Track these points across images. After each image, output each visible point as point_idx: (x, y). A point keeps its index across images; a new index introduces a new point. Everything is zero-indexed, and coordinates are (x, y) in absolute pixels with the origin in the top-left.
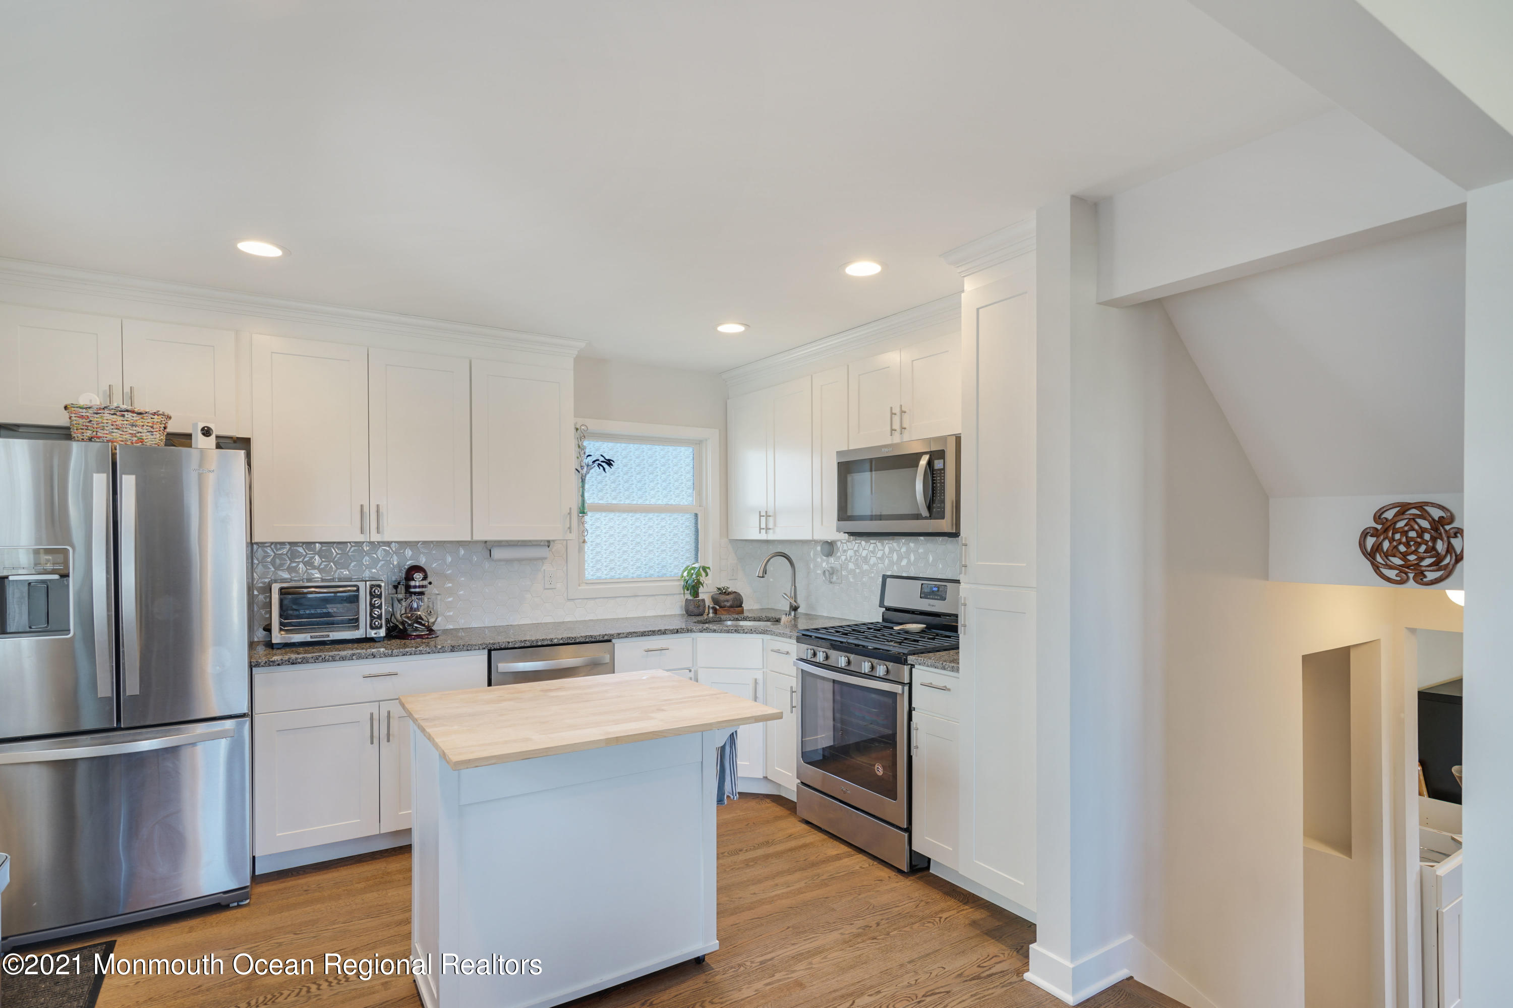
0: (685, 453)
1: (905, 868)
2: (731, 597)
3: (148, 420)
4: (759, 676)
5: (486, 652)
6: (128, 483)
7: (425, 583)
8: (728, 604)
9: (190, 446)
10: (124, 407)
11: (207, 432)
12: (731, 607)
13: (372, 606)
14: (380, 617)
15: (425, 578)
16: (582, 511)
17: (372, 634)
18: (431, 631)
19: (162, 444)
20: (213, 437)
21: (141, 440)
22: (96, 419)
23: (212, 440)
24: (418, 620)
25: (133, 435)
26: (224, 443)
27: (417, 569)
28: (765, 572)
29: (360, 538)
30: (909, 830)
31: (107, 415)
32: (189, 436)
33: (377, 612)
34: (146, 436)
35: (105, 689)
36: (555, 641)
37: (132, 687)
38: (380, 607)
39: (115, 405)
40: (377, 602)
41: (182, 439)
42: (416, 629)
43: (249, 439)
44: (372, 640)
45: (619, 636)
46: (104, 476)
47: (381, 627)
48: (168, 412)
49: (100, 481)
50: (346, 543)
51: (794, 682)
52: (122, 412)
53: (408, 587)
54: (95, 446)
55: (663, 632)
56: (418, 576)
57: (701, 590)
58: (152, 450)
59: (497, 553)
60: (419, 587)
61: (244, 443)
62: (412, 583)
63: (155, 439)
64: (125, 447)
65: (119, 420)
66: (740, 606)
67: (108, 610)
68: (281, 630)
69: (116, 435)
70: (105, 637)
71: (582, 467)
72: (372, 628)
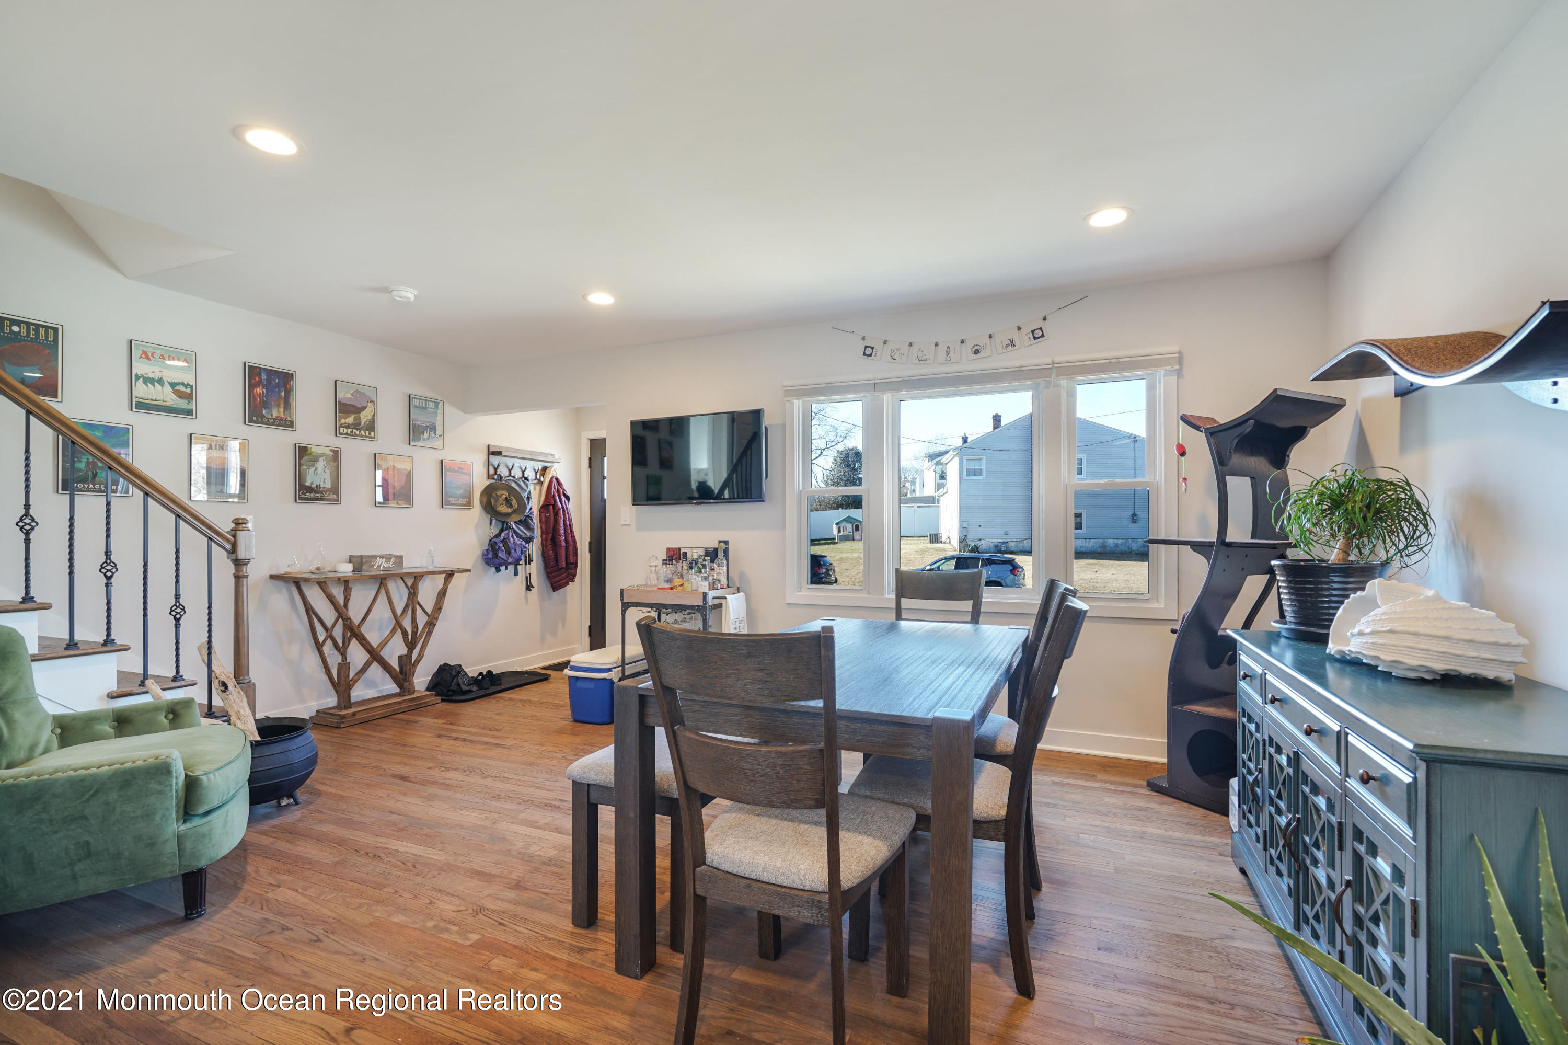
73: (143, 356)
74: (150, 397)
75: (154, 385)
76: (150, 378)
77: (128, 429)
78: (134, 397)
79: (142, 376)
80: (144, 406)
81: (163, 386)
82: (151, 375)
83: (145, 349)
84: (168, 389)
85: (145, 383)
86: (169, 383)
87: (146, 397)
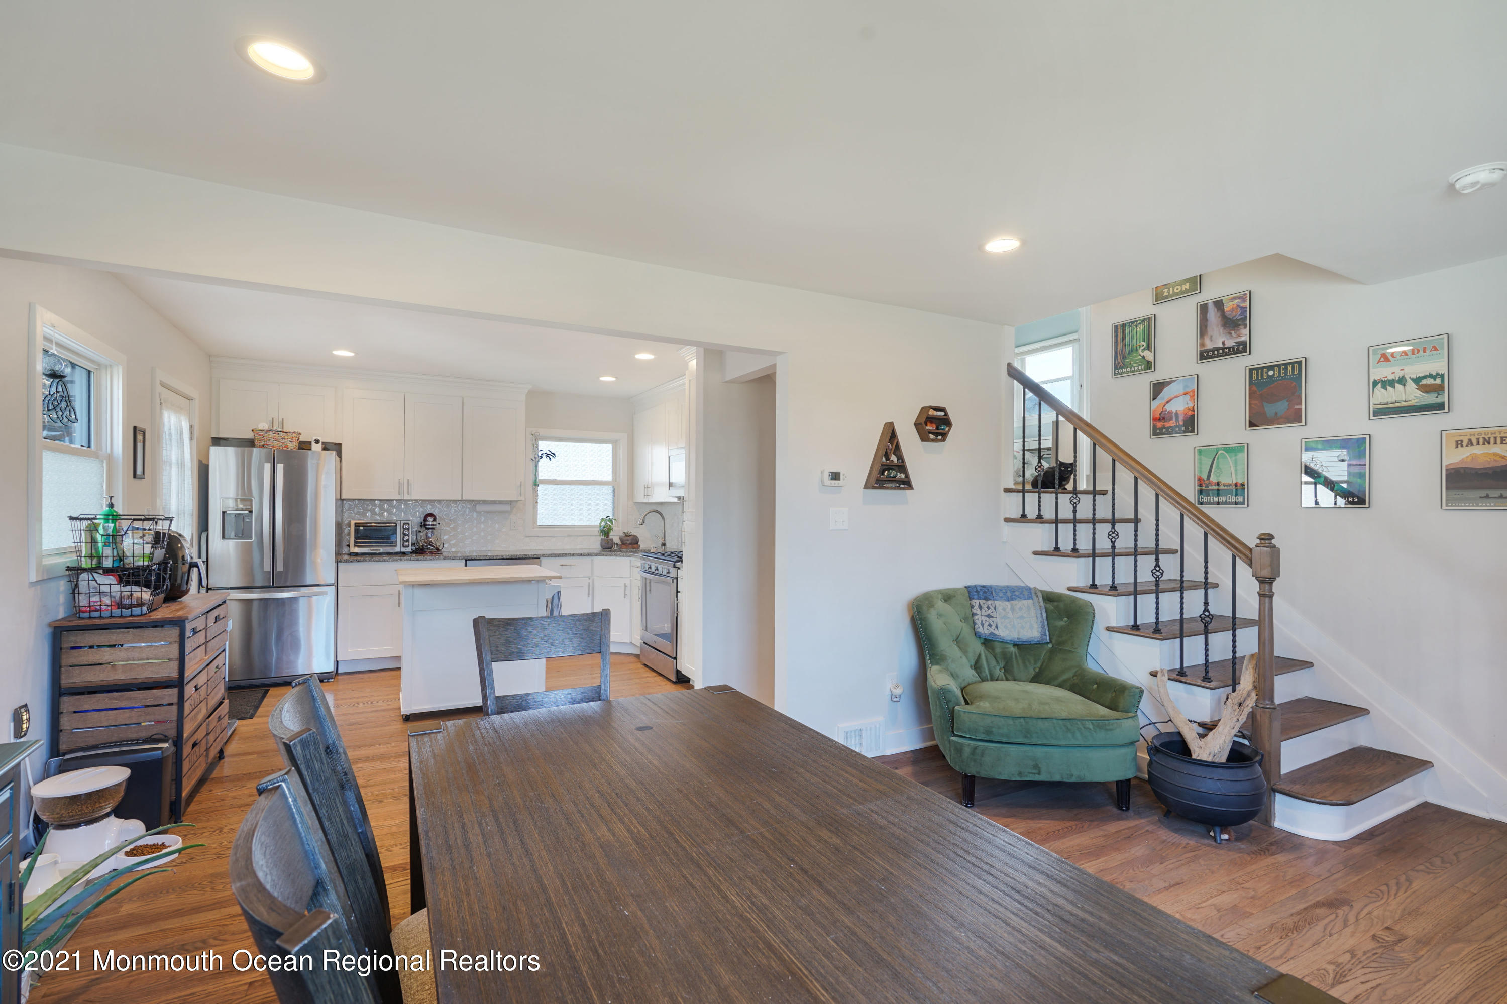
0: (609, 447)
1: (674, 679)
2: (631, 538)
3: (290, 436)
4: (628, 582)
5: (464, 561)
6: (280, 467)
7: (434, 523)
8: (628, 542)
9: (310, 449)
10: (279, 430)
11: (317, 442)
12: (630, 544)
13: (404, 535)
14: (408, 541)
15: (434, 520)
16: (536, 484)
17: (403, 550)
18: (438, 550)
19: (297, 448)
20: (320, 444)
21: (287, 446)
22: (266, 436)
23: (320, 446)
24: (430, 544)
25: (283, 444)
26: (326, 447)
27: (431, 515)
28: (644, 522)
29: (399, 497)
30: (675, 658)
31: (271, 434)
32: (310, 443)
33: (406, 538)
34: (289, 444)
35: (268, 567)
36: (504, 557)
37: (280, 567)
38: (408, 535)
39: (275, 428)
40: (407, 532)
41: (305, 446)
42: (430, 549)
43: (340, 444)
44: (404, 553)
45: (544, 556)
46: (269, 464)
47: (408, 546)
48: (299, 432)
49: (268, 467)
50: (393, 500)
51: (639, 583)
52: (278, 432)
53: (425, 525)
54: (264, 450)
55: (572, 555)
56: (430, 519)
57: (612, 533)
58: (291, 451)
59: (479, 508)
60: (432, 525)
61: (337, 448)
62: (428, 523)
63: (294, 445)
64: (279, 451)
65: (277, 436)
66: (637, 543)
67: (270, 529)
68: (355, 546)
69: (275, 443)
70: (268, 545)
71: (535, 457)
72: (404, 547)
73: (1382, 359)
74: (1390, 401)
75: (1394, 387)
76: (1389, 381)
77: (1365, 439)
78: (1371, 404)
79: (1381, 381)
80: (1381, 412)
81: (1404, 385)
82: (1390, 377)
83: (1383, 352)
84: (1411, 385)
85: (1384, 387)
86: (1413, 380)
87: (1385, 402)
